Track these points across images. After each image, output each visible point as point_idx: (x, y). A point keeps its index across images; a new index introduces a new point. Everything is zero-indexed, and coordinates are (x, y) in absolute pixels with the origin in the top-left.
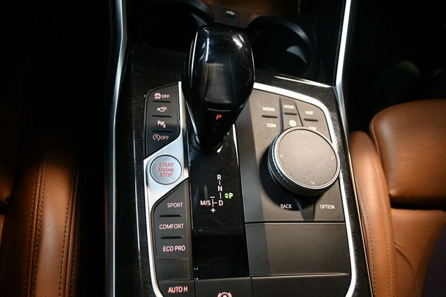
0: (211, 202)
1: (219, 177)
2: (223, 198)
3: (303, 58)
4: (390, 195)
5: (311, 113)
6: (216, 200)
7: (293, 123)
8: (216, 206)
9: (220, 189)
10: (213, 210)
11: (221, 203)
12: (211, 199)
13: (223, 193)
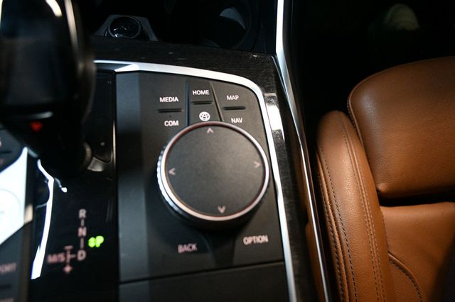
0: (65, 256)
1: (82, 213)
2: (87, 247)
3: (241, 23)
4: (378, 191)
5: (236, 97)
6: (74, 251)
7: (205, 116)
8: (74, 262)
9: (82, 232)
10: (68, 269)
11: (82, 255)
12: (65, 252)
13: (87, 239)
